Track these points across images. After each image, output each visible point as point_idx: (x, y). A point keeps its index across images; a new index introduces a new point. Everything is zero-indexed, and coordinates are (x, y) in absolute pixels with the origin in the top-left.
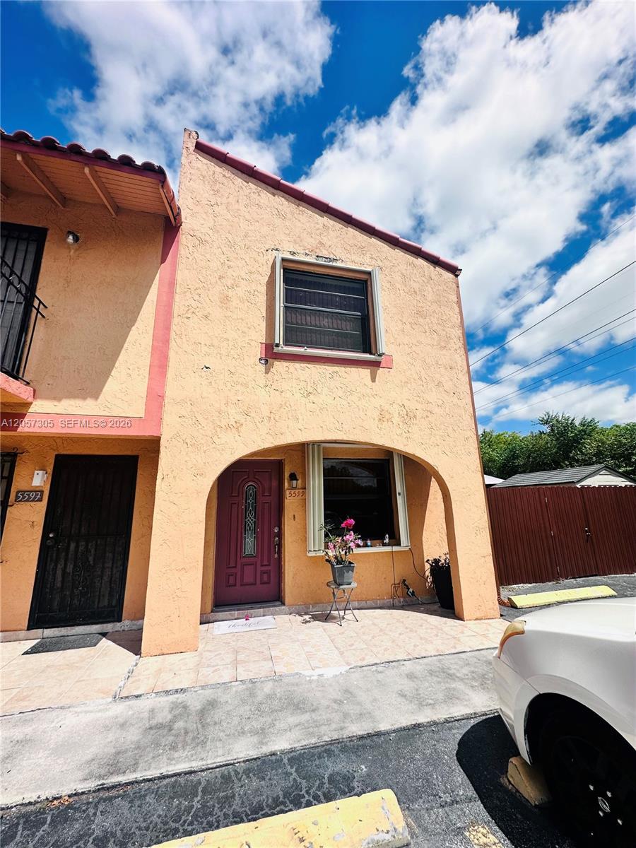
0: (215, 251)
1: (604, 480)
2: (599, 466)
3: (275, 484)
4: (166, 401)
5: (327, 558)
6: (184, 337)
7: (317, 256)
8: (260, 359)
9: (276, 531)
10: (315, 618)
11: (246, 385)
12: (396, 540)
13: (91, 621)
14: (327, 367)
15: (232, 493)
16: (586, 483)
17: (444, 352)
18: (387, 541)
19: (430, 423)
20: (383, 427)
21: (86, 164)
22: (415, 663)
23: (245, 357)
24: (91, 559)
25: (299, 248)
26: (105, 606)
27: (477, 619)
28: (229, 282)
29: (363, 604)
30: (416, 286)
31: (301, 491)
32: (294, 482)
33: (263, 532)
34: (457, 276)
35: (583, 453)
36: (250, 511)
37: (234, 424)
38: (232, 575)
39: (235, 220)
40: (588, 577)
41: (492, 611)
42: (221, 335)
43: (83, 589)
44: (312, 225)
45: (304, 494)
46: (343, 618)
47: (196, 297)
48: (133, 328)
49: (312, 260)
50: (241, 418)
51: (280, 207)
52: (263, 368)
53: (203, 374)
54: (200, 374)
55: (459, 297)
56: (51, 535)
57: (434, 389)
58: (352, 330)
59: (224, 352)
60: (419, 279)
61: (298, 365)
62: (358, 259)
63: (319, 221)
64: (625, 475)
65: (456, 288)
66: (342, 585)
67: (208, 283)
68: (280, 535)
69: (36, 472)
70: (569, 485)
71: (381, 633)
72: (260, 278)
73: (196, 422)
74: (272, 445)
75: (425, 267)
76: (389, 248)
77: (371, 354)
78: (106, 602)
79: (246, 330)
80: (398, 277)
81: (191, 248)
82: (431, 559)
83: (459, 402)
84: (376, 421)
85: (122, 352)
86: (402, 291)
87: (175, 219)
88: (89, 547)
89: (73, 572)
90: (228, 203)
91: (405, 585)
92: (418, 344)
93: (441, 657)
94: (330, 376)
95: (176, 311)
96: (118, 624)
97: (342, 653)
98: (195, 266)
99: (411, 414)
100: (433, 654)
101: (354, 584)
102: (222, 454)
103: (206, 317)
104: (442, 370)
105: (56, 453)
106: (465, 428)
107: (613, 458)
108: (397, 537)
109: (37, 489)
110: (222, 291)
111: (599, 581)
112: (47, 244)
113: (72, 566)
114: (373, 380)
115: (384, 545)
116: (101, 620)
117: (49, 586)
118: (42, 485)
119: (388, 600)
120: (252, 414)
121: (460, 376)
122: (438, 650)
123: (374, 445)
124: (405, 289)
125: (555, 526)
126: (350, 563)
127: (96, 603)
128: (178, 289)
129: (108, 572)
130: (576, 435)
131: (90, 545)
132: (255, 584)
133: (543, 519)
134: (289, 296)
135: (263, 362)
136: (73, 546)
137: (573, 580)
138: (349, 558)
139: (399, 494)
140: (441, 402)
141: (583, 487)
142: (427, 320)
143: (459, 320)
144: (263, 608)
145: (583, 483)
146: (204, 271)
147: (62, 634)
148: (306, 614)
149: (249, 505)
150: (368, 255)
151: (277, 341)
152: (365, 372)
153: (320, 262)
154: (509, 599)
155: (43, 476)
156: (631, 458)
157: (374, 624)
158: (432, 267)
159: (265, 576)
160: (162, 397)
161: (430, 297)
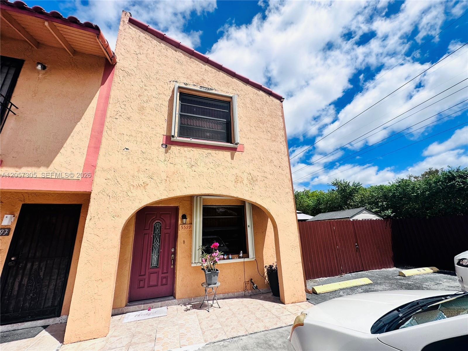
0: (137, 80)
1: (365, 216)
2: (362, 208)
3: (173, 221)
4: (97, 169)
5: (202, 267)
6: (113, 130)
7: (201, 87)
8: (162, 145)
9: (173, 251)
10: (194, 307)
11: (152, 160)
12: (246, 254)
13: (38, 318)
14: (204, 150)
15: (145, 228)
16: (355, 218)
17: (274, 143)
18: (241, 255)
19: (266, 184)
20: (237, 186)
21: (47, 20)
22: (249, 337)
23: (153, 143)
24: (42, 274)
25: (190, 81)
26: (49, 306)
27: (293, 303)
28: (145, 99)
29: (226, 295)
30: (258, 106)
31: (189, 225)
32: (184, 220)
33: (164, 251)
34: (282, 102)
35: (354, 202)
36: (157, 238)
37: (142, 184)
38: (142, 281)
39: (152, 63)
40: (358, 272)
41: (302, 297)
42: (138, 130)
43: (33, 295)
44: (199, 69)
45: (191, 227)
46: (212, 306)
47: (123, 106)
48: (78, 123)
49: (198, 88)
50: (147, 180)
51: (179, 58)
52: (163, 150)
53: (124, 153)
54: (122, 153)
55: (283, 113)
56: (13, 259)
57: (268, 164)
58: (221, 129)
59: (139, 140)
60: (260, 102)
61: (186, 149)
62: (226, 90)
63: (203, 68)
64: (376, 213)
65: (281, 108)
66: (211, 285)
67: (131, 99)
68: (175, 253)
69: (6, 216)
70: (346, 219)
71: (233, 316)
72: (165, 97)
73: (117, 183)
74: (166, 197)
75: (264, 96)
76: (243, 85)
77: (231, 143)
78: (50, 304)
79: (154, 127)
80: (248, 101)
81: (121, 78)
82: (268, 265)
83: (282, 172)
84: (233, 183)
85: (69, 138)
86: (250, 109)
87: (111, 60)
88: (41, 266)
89: (27, 284)
90: (147, 54)
91: (252, 282)
92: (259, 139)
93: (266, 332)
94: (206, 156)
95: (109, 114)
96: (58, 319)
97: (203, 333)
98: (123, 88)
99: (254, 179)
100: (262, 330)
101: (219, 283)
102: (133, 203)
103: (129, 118)
104: (273, 153)
105: (23, 203)
106: (286, 187)
107: (369, 204)
108: (248, 253)
109: (6, 227)
110: (140, 104)
111: (363, 274)
112: (23, 70)
113: (26, 280)
114: (232, 158)
115: (240, 258)
116: (45, 317)
117: (7, 294)
118: (10, 224)
119: (241, 292)
120: (155, 178)
121: (283, 157)
122: (265, 327)
123: (232, 197)
124: (252, 108)
125: (339, 243)
126: (217, 270)
127: (42, 305)
128: (111, 101)
129: (53, 283)
130: (351, 191)
131: (42, 264)
132: (157, 286)
133: (333, 239)
134: (183, 109)
135: (164, 146)
136: (29, 266)
137: (349, 274)
138: (216, 267)
139: (249, 226)
140: (272, 172)
141: (354, 220)
142: (265, 125)
143: (283, 126)
144: (161, 302)
145: (353, 218)
146: (129, 91)
147: (13, 329)
148: (189, 304)
149: (156, 235)
150: (231, 88)
151: (173, 134)
152: (228, 154)
153: (202, 90)
154: (313, 289)
155: (11, 218)
156: (378, 204)
157: (230, 309)
158: (268, 96)
159: (164, 280)
160: (95, 167)
161: (266, 112)
